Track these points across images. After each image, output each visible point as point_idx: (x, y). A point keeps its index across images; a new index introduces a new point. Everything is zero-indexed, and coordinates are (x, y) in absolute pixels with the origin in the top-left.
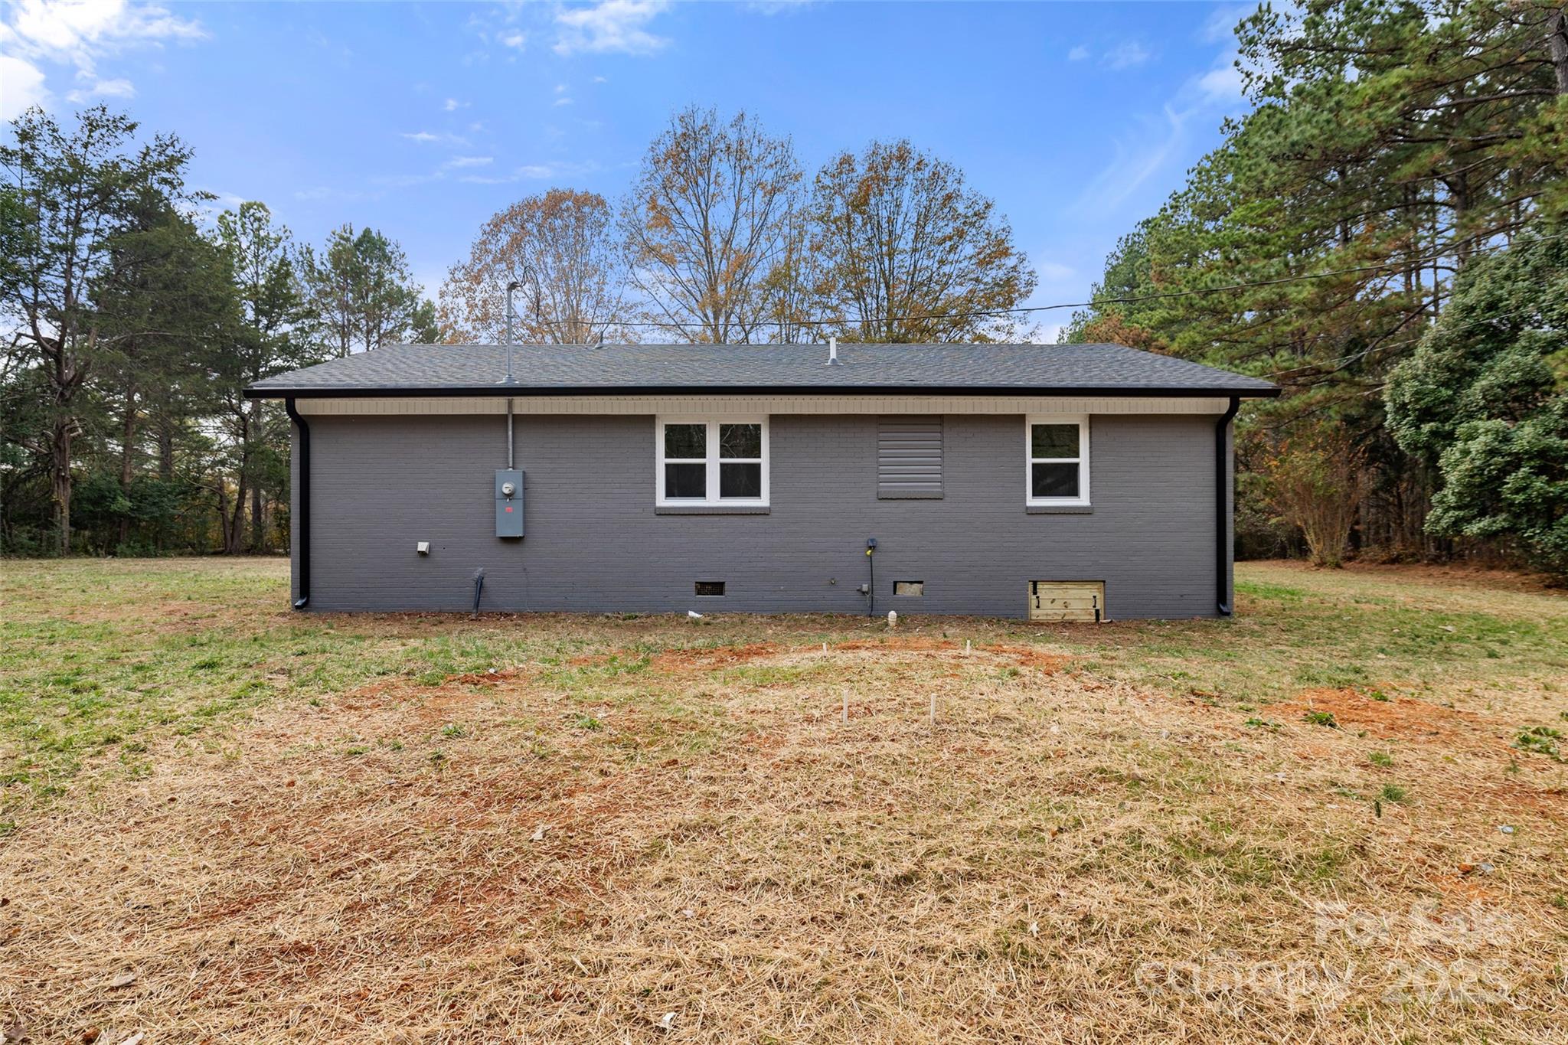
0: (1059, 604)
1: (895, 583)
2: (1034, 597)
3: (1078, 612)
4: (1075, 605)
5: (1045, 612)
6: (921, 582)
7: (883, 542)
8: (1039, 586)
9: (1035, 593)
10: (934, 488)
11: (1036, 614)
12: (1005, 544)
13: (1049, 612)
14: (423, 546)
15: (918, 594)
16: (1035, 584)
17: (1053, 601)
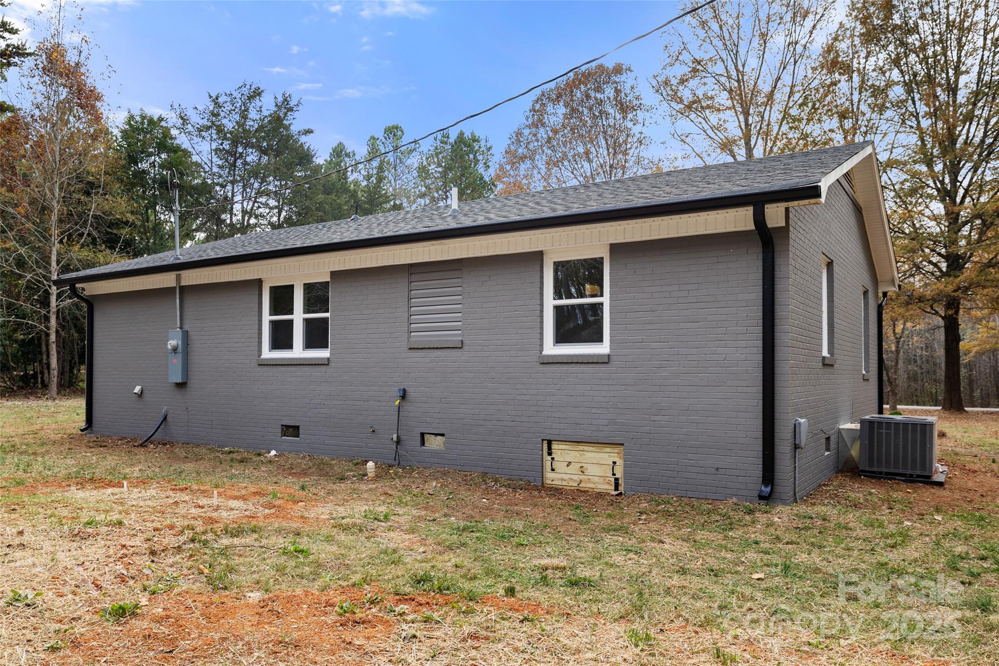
0: (574, 468)
1: (422, 435)
2: (549, 458)
3: (596, 479)
4: (593, 471)
5: (560, 476)
6: (443, 435)
7: (411, 394)
8: (555, 446)
9: (550, 454)
10: (454, 337)
11: (551, 478)
12: (519, 397)
13: (565, 477)
14: (137, 389)
15: (442, 447)
16: (550, 443)
17: (569, 464)
